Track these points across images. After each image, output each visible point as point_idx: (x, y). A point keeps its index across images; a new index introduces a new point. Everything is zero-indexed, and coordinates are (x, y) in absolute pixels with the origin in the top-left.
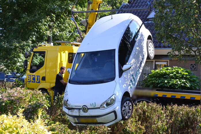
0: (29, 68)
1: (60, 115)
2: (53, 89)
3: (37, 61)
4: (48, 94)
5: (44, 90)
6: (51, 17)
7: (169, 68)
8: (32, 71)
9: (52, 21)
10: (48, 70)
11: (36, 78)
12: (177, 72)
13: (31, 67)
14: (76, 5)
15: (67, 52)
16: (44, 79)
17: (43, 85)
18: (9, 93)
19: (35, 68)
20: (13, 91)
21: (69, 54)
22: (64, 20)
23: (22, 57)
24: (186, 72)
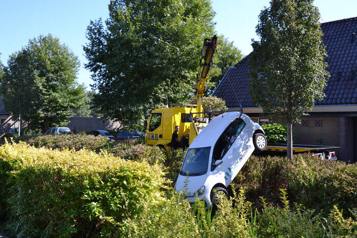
0: (148, 128)
1: (174, 167)
2: (169, 145)
3: (155, 120)
4: (165, 149)
5: (161, 146)
6: (167, 82)
7: (270, 125)
8: (151, 130)
9: (167, 85)
10: (164, 129)
11: (155, 135)
12: (276, 129)
13: (150, 127)
14: (189, 70)
15: (180, 114)
16: (161, 136)
17: (161, 142)
18: (133, 149)
19: (153, 127)
20: (135, 147)
21: (182, 114)
22: (178, 84)
23: (143, 118)
24: (284, 128)
